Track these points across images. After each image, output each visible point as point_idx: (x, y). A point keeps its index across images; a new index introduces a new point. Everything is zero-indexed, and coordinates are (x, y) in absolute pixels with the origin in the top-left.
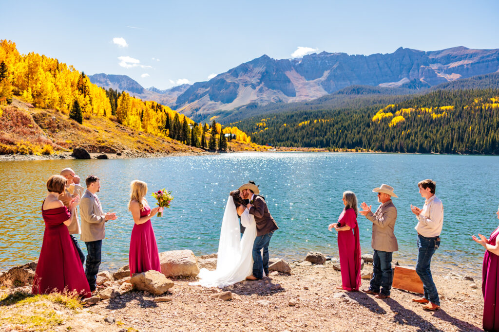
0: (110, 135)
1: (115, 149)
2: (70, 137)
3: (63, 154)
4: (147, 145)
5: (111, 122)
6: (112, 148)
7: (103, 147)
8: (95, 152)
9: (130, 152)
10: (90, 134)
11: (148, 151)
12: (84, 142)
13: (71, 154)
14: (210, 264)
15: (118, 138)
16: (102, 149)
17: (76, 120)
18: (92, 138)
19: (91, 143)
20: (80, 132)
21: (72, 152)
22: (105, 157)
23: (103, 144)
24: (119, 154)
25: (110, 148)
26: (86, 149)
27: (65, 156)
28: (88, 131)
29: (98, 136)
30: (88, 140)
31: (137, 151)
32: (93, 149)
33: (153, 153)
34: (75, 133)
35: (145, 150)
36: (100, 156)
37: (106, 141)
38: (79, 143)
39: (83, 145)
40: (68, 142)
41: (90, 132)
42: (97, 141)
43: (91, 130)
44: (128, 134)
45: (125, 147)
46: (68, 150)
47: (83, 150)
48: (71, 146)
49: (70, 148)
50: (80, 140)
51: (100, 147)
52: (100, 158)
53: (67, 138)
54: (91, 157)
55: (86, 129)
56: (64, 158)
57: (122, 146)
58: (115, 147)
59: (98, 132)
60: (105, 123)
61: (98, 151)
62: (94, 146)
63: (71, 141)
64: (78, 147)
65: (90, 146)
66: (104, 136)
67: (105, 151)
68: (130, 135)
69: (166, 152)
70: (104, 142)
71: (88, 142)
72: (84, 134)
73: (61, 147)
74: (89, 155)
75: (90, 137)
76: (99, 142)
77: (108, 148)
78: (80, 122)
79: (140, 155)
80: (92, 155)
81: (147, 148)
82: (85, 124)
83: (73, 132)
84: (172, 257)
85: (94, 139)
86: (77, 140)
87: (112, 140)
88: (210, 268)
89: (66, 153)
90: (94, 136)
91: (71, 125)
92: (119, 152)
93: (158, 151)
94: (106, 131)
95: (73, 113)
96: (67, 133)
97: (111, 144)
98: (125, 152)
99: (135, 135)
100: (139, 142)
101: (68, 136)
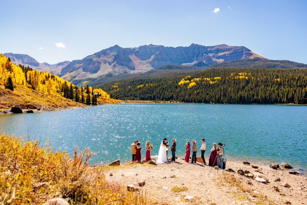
0: (31, 97)
1: (36, 106)
2: (8, 100)
3: (5, 110)
4: (53, 103)
5: (29, 89)
6: (34, 106)
7: (29, 105)
8: (24, 108)
9: (45, 108)
10: (20, 98)
11: (54, 106)
12: (17, 102)
13: (10, 110)
15: (36, 99)
16: (28, 107)
17: (10, 89)
19: (21, 103)
20: (13, 97)
21: (11, 109)
22: (31, 112)
23: (28, 104)
24: (39, 110)
25: (33, 106)
26: (19, 107)
27: (7, 112)
28: (18, 96)
29: (25, 99)
30: (19, 101)
31: (49, 107)
32: (23, 107)
33: (57, 107)
34: (11, 97)
35: (53, 106)
37: (30, 102)
38: (14, 103)
39: (16, 104)
40: (7, 103)
41: (19, 96)
42: (25, 102)
44: (40, 96)
45: (42, 105)
46: (8, 108)
48: (9, 105)
49: (9, 107)
50: (14, 102)
52: (28, 112)
53: (6, 101)
54: (23, 112)
55: (17, 94)
56: (7, 113)
57: (40, 104)
58: (36, 105)
59: (24, 96)
60: (25, 90)
61: (26, 108)
62: (23, 105)
63: (9, 103)
64: (14, 106)
65: (21, 105)
66: (28, 98)
67: (31, 108)
68: (41, 97)
69: (64, 107)
70: (29, 102)
71: (19, 102)
72: (16, 98)
73: (3, 106)
75: (20, 99)
76: (26, 102)
77: (32, 106)
78: (12, 90)
79: (51, 109)
80: (23, 110)
81: (54, 105)
82: (15, 91)
83: (10, 97)
85: (23, 100)
86: (13, 102)
87: (33, 101)
89: (7, 110)
90: (22, 99)
91: (8, 92)
92: (38, 108)
93: (60, 106)
94: (27, 95)
95: (8, 85)
96: (6, 97)
97: (33, 103)
98: (42, 108)
99: (44, 97)
100: (48, 101)
101: (7, 99)
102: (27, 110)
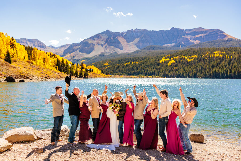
0: (26, 69)
1: (29, 77)
2: (5, 70)
4: (46, 75)
5: (28, 63)
6: (28, 76)
7: (22, 76)
9: (37, 78)
10: (16, 69)
11: (47, 78)
12: (12, 73)
13: (4, 80)
14: (47, 134)
15: (31, 71)
17: (8, 62)
18: (16, 71)
19: (16, 74)
20: (10, 68)
21: (5, 79)
22: (23, 81)
23: (22, 74)
24: (31, 80)
26: (13, 77)
27: (1, 81)
29: (20, 70)
30: (14, 72)
31: (41, 78)
32: (17, 77)
33: (50, 79)
34: (7, 69)
35: (45, 77)
36: (21, 80)
38: (9, 74)
39: (11, 75)
40: (3, 73)
41: (15, 68)
43: (16, 67)
44: (36, 69)
45: (35, 76)
47: (11, 77)
48: (5, 75)
49: (5, 77)
50: (10, 72)
51: (21, 76)
54: (16, 81)
55: (13, 66)
57: (33, 75)
58: (29, 76)
59: (20, 68)
60: (24, 64)
61: (20, 78)
63: (5, 73)
64: (9, 76)
66: (23, 70)
67: (23, 78)
69: (56, 78)
70: (23, 73)
71: (14, 73)
72: (12, 69)
74: (14, 80)
75: (16, 70)
76: (21, 73)
77: (25, 76)
78: (10, 63)
79: (42, 80)
80: (16, 80)
81: (46, 76)
82: (13, 64)
84: (20, 131)
85: (18, 72)
86: (8, 72)
87: (28, 72)
88: (46, 136)
89: (2, 79)
90: (18, 70)
91: (5, 64)
92: (31, 78)
93: (52, 78)
94: (24, 67)
95: (7, 58)
96: (3, 69)
97: (27, 74)
98: (34, 78)
99: (40, 70)
100: (42, 73)
101: (3, 70)
102: (20, 80)
